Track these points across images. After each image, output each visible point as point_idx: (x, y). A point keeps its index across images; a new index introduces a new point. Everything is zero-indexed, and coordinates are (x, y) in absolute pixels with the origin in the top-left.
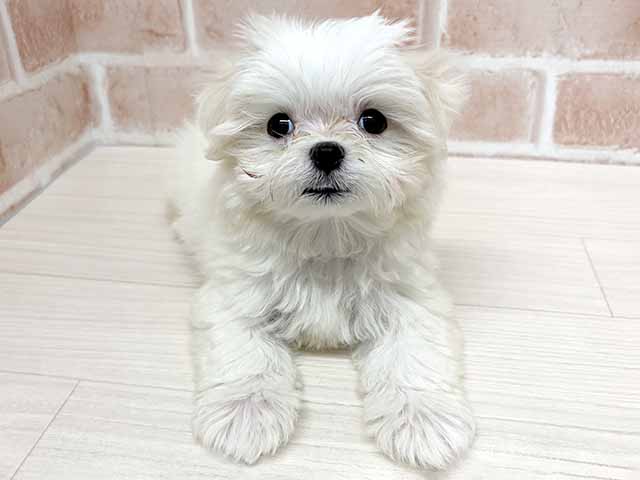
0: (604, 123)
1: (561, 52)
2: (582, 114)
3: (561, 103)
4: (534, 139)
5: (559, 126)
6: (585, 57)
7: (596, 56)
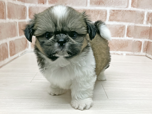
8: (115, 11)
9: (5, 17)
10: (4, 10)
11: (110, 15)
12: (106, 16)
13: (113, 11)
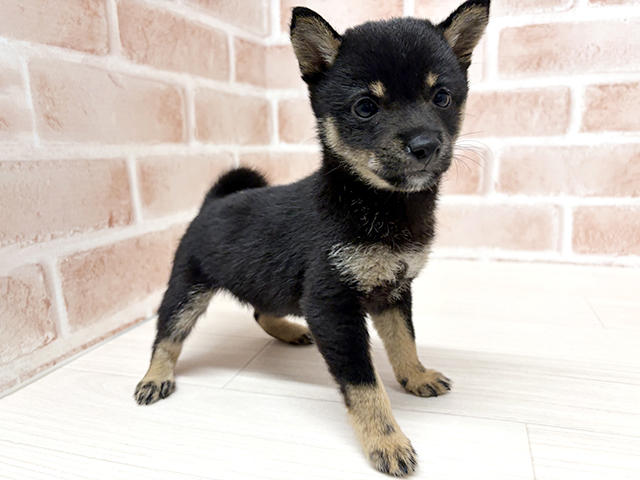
0: (606, 238)
1: (572, 192)
2: (590, 233)
3: (576, 226)
4: (559, 249)
5: (575, 241)
6: (588, 195)
7: (596, 195)
8: (611, 88)
9: (184, 136)
10: (183, 112)
11: (584, 109)
12: (568, 112)
13: (602, 87)
